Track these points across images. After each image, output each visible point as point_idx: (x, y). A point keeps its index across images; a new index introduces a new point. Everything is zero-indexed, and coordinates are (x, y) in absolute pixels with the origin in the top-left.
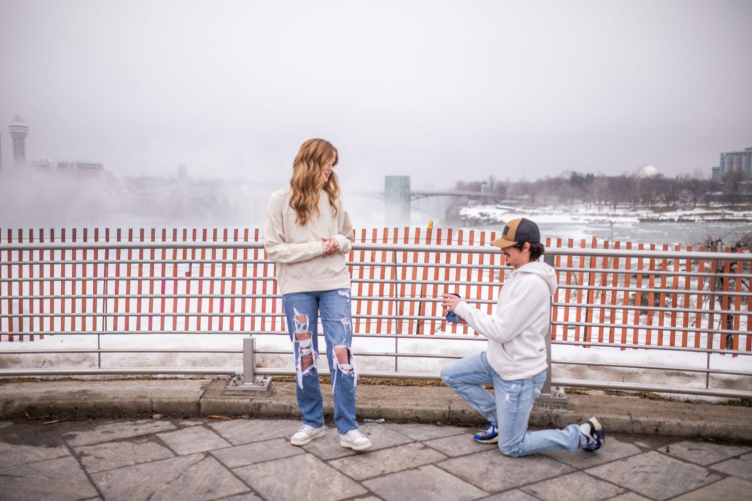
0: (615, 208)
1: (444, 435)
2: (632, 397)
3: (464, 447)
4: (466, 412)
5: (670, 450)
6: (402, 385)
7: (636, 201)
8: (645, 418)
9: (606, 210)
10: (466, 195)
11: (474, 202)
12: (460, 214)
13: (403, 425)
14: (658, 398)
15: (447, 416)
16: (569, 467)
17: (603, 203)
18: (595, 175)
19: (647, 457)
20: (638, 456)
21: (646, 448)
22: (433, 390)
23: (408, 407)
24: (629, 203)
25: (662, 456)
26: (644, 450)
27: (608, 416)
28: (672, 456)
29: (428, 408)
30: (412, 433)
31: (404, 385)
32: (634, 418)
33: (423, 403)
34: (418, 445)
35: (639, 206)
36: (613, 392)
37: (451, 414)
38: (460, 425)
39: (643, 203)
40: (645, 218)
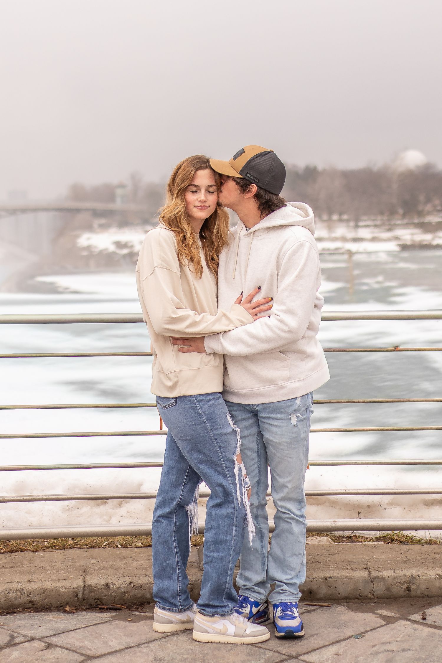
0: (357, 226)
1: (79, 626)
2: (373, 543)
3: (112, 641)
4: (112, 586)
5: (427, 617)
6: (2, 551)
7: (392, 212)
8: (390, 571)
9: (341, 231)
10: (87, 210)
11: (103, 221)
12: (79, 245)
13: (9, 617)
14: (411, 542)
15: (80, 595)
16: (277, 654)
17: (335, 217)
18: (320, 167)
19: (392, 629)
20: (379, 630)
21: (393, 617)
22: (56, 555)
23: (15, 586)
24: (379, 218)
25: (415, 626)
26: (389, 621)
27: (335, 574)
28: (429, 626)
29: (48, 585)
30: (25, 626)
31: (6, 552)
32: (374, 574)
33: (40, 577)
34: (36, 644)
35: (399, 222)
36: (343, 537)
37: (87, 592)
38: (103, 608)
39: (404, 216)
40: (409, 243)
